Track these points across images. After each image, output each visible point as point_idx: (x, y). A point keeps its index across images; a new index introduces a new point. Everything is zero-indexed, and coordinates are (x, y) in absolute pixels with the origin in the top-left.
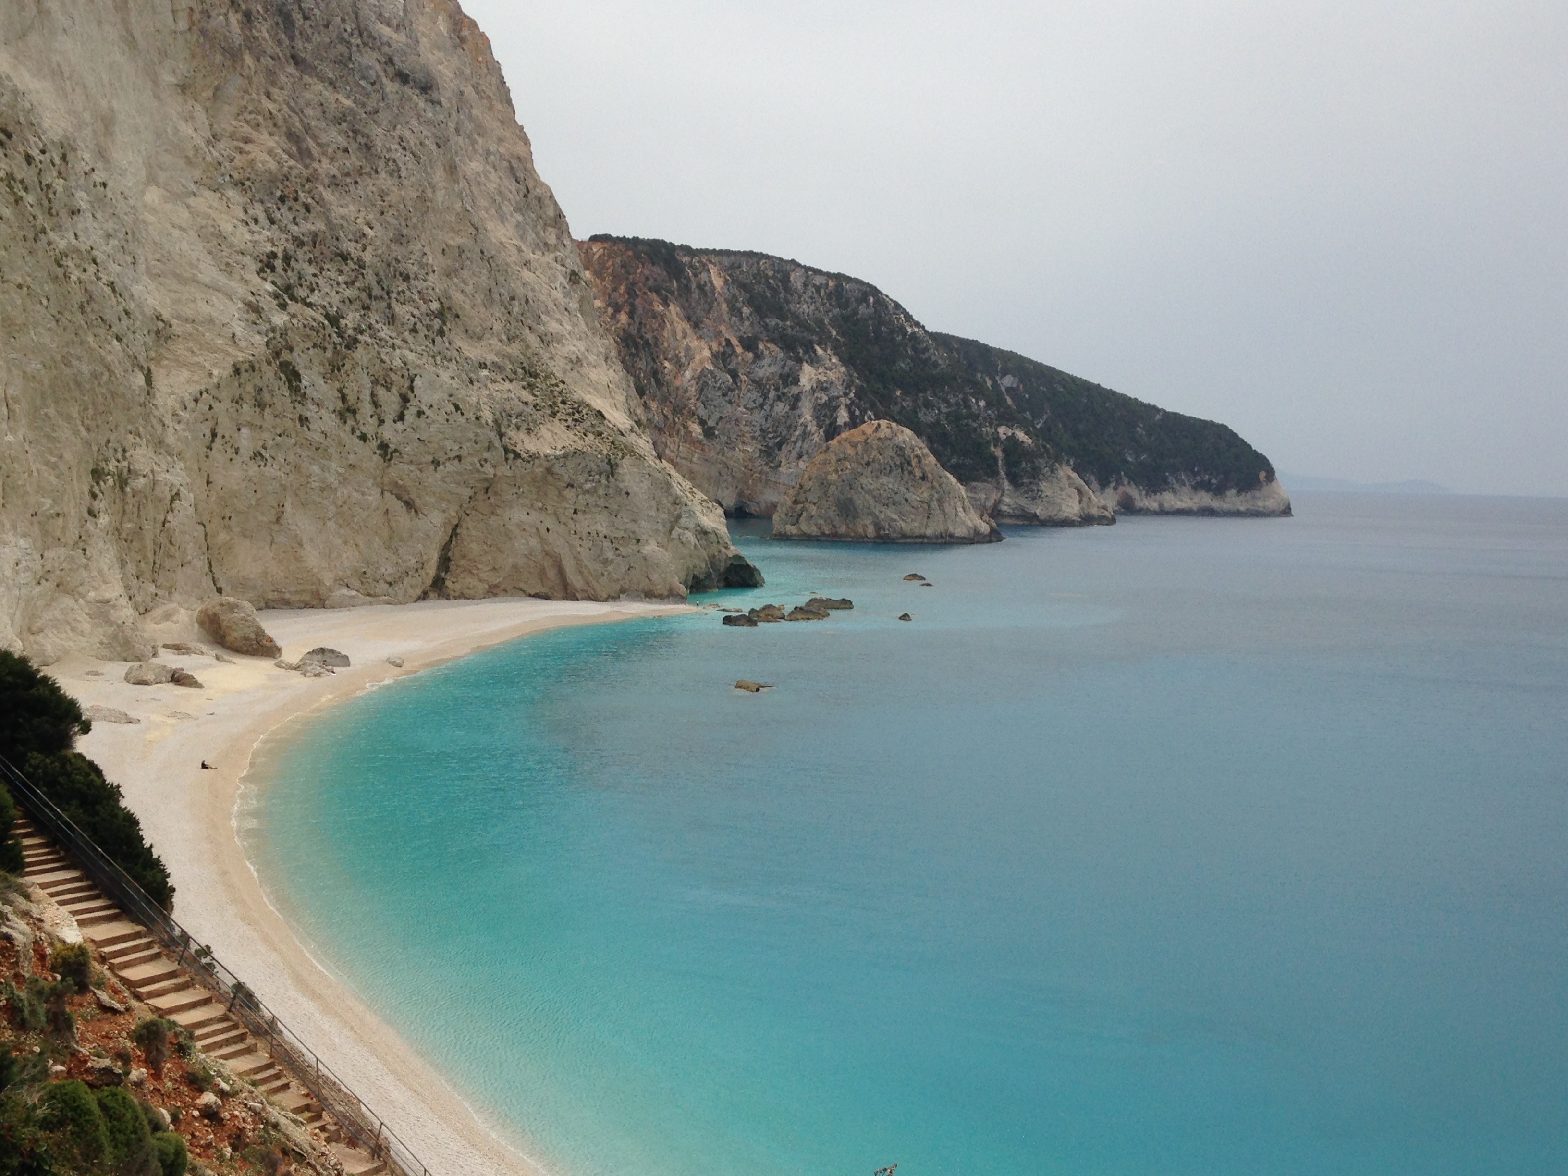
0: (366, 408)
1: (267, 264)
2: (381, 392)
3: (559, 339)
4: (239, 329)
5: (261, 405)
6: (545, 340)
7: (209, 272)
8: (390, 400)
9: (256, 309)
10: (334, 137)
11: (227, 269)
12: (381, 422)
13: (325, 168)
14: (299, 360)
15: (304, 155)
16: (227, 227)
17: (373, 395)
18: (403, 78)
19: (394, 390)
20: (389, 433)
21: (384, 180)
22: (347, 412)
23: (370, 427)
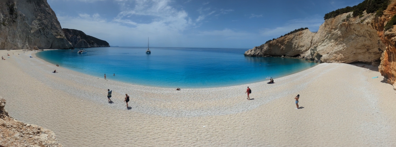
0: (46, 34)
1: (39, 24)
3: (59, 31)
4: (37, 28)
5: (38, 33)
6: (58, 31)
7: (35, 25)
8: (47, 34)
9: (38, 27)
10: (44, 17)
11: (36, 25)
13: (43, 18)
14: (41, 30)
15: (42, 18)
16: (36, 22)
18: (48, 13)
20: (47, 36)
21: (47, 19)
22: (44, 34)
23: (46, 35)
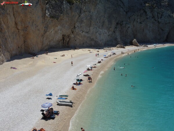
2: (158, 14)
4: (139, 7)
5: (141, 16)
8: (160, 16)
12: (158, 18)
14: (146, 10)
17: (157, 15)
19: (160, 14)
20: (159, 20)
22: (153, 17)
23: (157, 19)
